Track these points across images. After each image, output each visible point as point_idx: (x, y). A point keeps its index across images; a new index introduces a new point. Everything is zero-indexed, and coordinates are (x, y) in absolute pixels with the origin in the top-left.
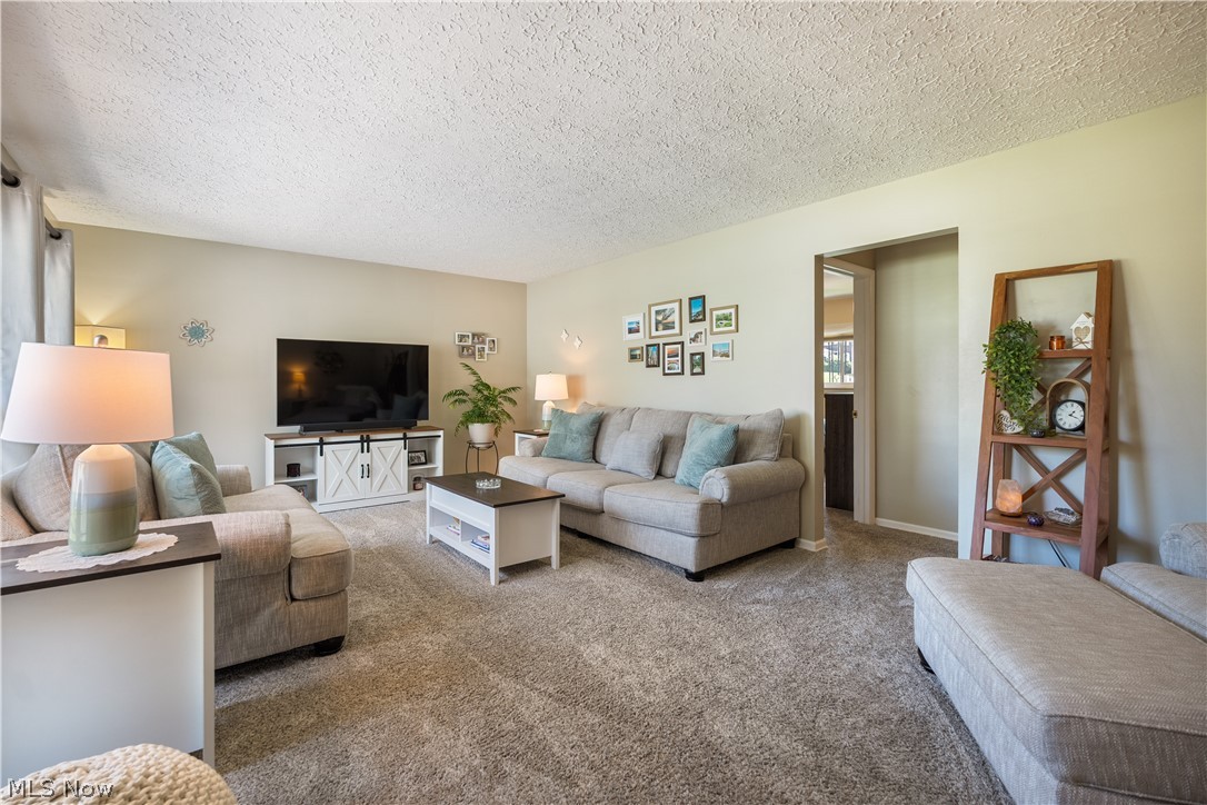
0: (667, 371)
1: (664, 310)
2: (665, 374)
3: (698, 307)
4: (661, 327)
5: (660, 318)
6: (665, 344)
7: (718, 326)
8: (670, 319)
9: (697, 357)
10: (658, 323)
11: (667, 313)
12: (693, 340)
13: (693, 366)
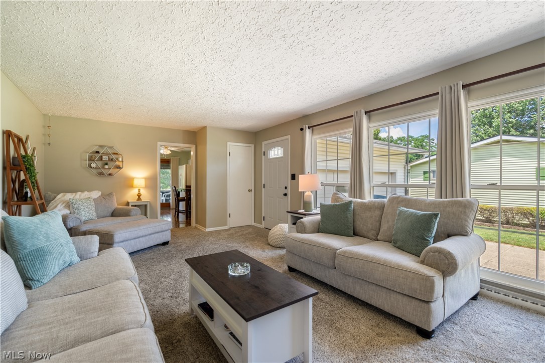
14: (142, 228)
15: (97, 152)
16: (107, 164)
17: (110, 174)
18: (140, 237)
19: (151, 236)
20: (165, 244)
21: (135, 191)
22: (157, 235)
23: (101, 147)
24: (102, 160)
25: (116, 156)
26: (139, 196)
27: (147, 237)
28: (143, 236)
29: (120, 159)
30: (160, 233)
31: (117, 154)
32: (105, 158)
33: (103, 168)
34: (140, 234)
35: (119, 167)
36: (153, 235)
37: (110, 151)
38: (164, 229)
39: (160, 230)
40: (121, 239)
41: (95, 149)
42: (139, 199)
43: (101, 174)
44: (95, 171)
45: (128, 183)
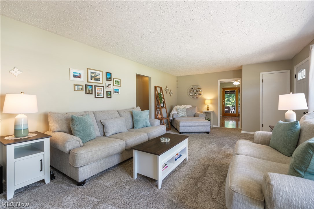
0: (97, 96)
1: (95, 73)
2: (95, 97)
3: (109, 76)
4: (93, 79)
5: (93, 75)
6: (95, 86)
7: (115, 84)
8: (98, 77)
9: (109, 92)
10: (92, 77)
11: (97, 74)
12: (108, 86)
13: (107, 95)
14: (193, 122)
15: (192, 89)
16: (196, 93)
17: (197, 98)
18: (191, 126)
19: (198, 127)
20: (207, 133)
21: (206, 106)
22: (201, 127)
23: (194, 86)
24: (194, 92)
25: (199, 89)
26: (208, 108)
27: (196, 127)
28: (193, 126)
29: (201, 91)
30: (204, 127)
31: (199, 88)
32: (195, 91)
33: (194, 95)
34: (192, 125)
35: (200, 95)
36: (199, 127)
37: (196, 88)
38: (205, 125)
39: (203, 125)
40: (183, 125)
41: (192, 87)
42: (208, 109)
43: (194, 98)
44: (191, 97)
45: (203, 102)
